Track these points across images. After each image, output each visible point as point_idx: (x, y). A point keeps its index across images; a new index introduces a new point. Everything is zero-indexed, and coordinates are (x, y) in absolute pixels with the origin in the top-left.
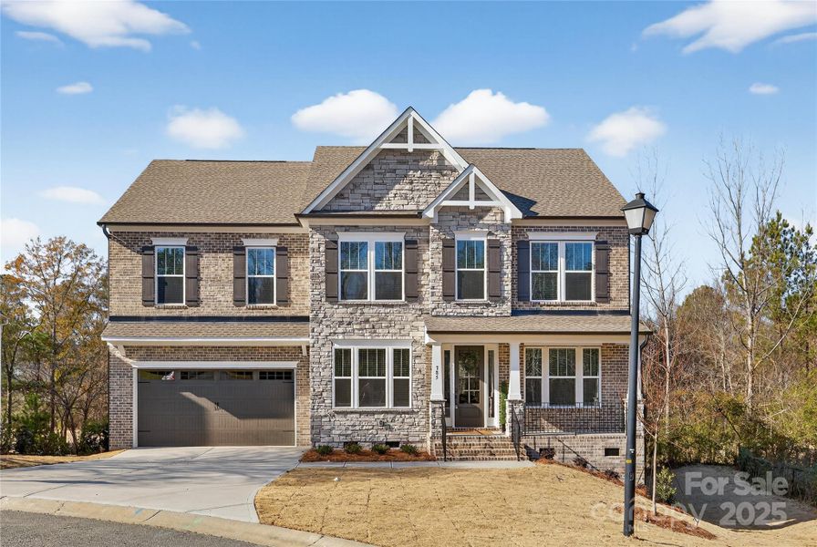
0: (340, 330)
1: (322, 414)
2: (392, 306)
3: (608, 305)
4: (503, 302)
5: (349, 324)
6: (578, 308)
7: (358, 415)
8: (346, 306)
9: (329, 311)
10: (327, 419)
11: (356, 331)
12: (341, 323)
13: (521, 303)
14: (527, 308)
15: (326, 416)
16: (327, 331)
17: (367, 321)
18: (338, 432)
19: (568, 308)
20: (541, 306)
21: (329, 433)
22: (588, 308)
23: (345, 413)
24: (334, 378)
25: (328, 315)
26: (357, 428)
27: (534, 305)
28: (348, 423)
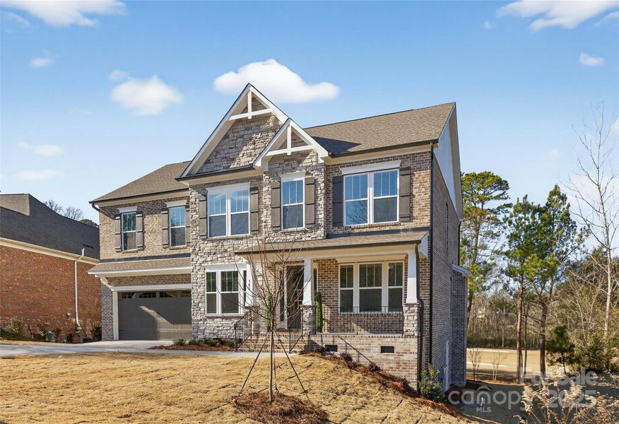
0: (209, 259)
1: (199, 318)
2: (242, 239)
3: (411, 223)
4: (318, 228)
5: (215, 254)
6: (383, 229)
7: (220, 320)
8: (212, 241)
9: (202, 246)
10: (202, 322)
11: (219, 259)
12: (210, 253)
13: (336, 229)
14: (341, 232)
15: (201, 320)
16: (201, 260)
17: (226, 251)
18: (208, 331)
19: (375, 229)
20: (353, 229)
21: (203, 331)
22: (392, 228)
23: (213, 318)
24: (206, 293)
25: (201, 248)
26: (221, 329)
27: (346, 228)
28: (215, 325)
